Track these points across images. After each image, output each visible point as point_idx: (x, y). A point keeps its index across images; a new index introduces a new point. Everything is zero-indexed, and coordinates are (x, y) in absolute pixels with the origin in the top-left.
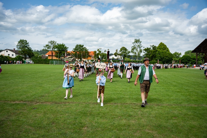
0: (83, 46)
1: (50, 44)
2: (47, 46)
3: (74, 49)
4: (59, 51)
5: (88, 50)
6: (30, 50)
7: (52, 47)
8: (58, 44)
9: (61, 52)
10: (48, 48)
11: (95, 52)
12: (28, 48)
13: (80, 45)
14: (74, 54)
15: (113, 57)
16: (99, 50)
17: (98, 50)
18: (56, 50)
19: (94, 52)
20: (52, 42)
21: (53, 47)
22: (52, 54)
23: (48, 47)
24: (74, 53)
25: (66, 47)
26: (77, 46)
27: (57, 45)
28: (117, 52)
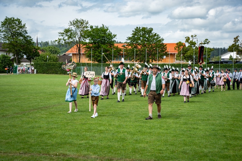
0: (151, 30)
1: (73, 28)
2: (67, 31)
3: (129, 38)
4: (95, 43)
5: (163, 40)
6: (28, 42)
7: (79, 34)
8: (92, 27)
9: (99, 47)
10: (70, 37)
11: (179, 45)
12: (25, 38)
13: (144, 29)
14: (130, 50)
15: (231, 57)
16: (191, 40)
17: (188, 39)
18: (87, 41)
19: (177, 44)
20: (78, 23)
21: (81, 35)
22: (79, 50)
23: (69, 34)
24: (130, 47)
25: (110, 35)
26: (137, 30)
27: (89, 29)
28: (237, 44)
